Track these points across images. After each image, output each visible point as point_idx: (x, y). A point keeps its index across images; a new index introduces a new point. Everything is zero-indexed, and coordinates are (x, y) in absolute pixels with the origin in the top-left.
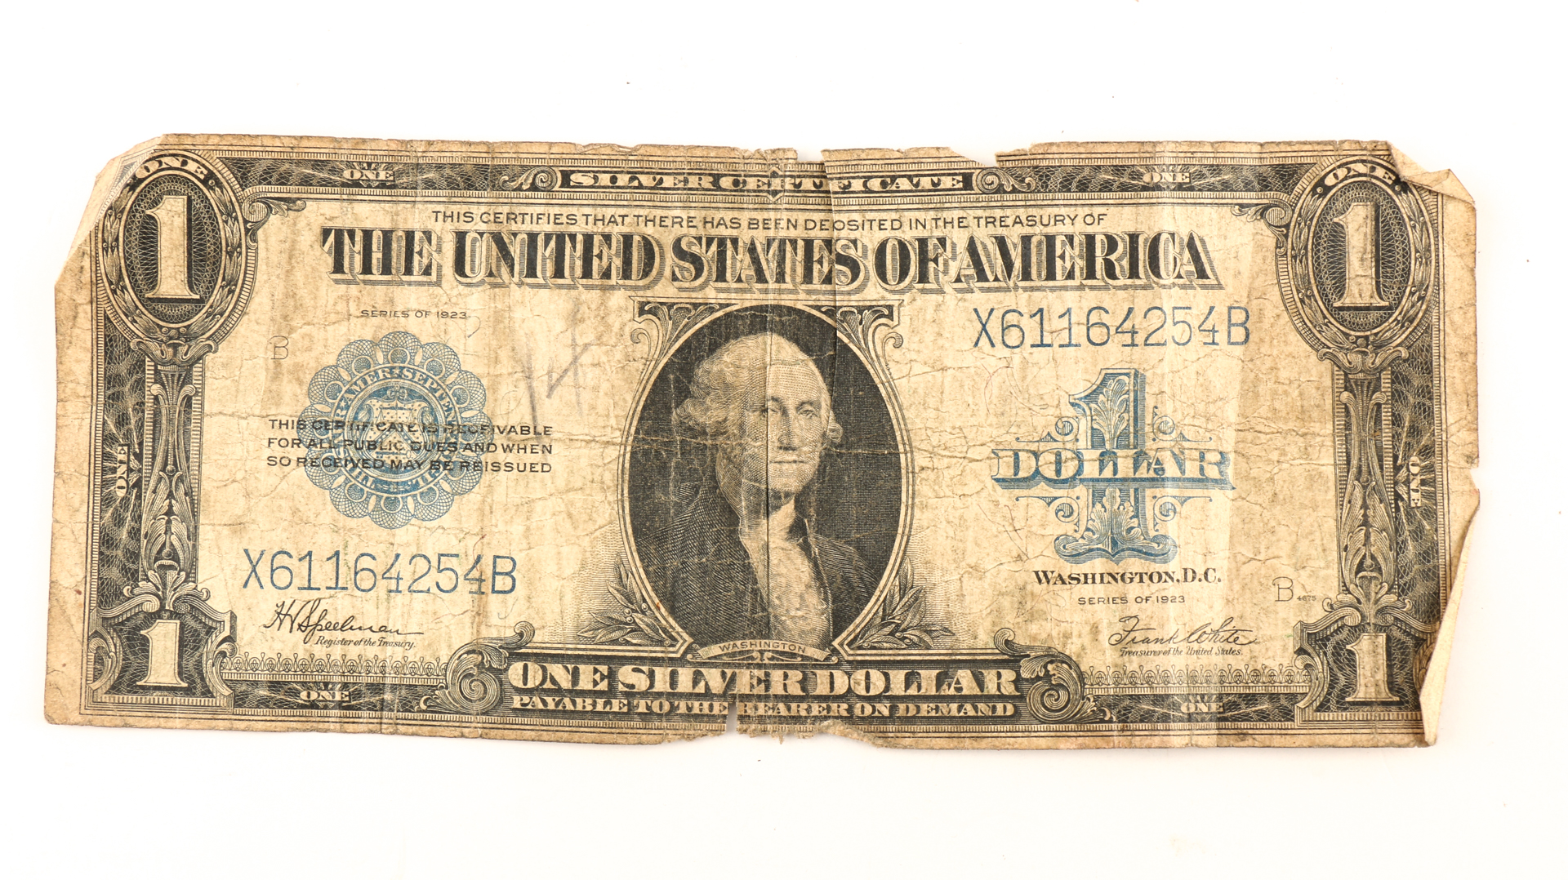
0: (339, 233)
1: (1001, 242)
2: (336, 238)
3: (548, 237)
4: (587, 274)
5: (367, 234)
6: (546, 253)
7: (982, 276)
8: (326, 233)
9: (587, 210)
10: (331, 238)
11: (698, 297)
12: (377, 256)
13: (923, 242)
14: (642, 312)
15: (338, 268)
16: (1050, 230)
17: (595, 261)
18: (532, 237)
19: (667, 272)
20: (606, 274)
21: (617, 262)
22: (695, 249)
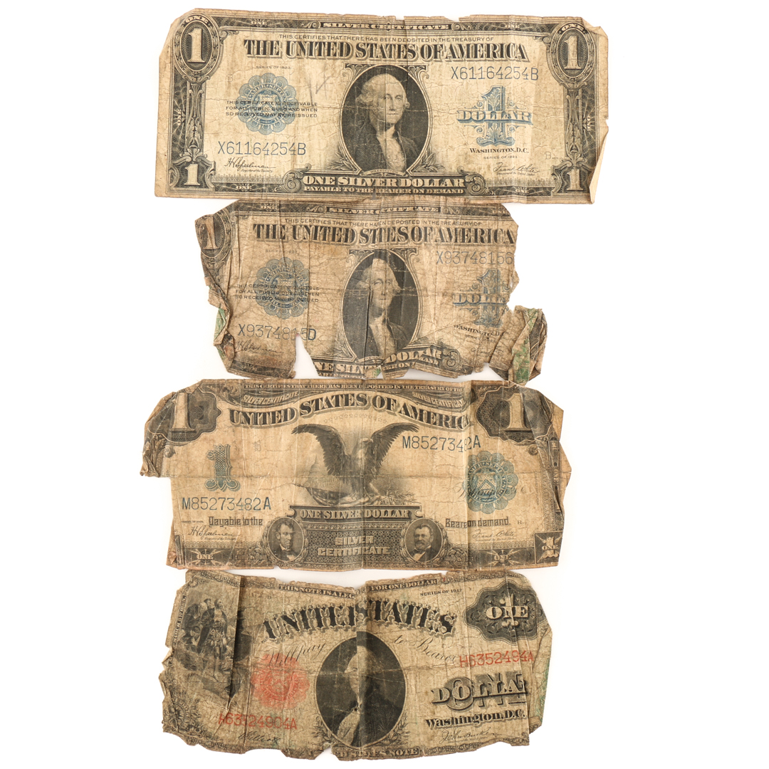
0: (250, 41)
1: (460, 46)
2: (249, 43)
3: (316, 43)
4: (329, 55)
5: (259, 42)
6: (315, 48)
7: (454, 57)
8: (245, 41)
9: (329, 35)
10: (247, 43)
11: (364, 62)
12: (261, 49)
13: (436, 46)
14: (346, 67)
15: (249, 53)
16: (476, 42)
17: (331, 51)
18: (311, 43)
19: (354, 54)
20: (335, 55)
21: (338, 51)
22: (363, 47)
